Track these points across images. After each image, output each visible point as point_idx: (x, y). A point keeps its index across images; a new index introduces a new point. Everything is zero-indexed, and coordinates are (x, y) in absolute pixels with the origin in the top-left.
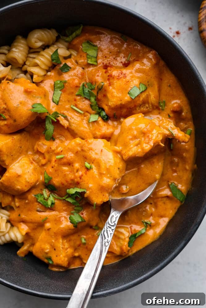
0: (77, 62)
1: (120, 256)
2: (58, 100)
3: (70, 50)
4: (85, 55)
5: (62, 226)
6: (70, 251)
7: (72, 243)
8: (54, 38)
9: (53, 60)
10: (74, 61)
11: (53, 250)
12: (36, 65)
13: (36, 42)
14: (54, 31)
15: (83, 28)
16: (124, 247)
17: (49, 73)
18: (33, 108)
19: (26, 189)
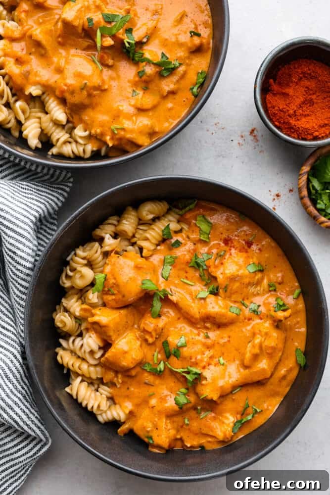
0: (188, 237)
1: (222, 442)
2: (167, 275)
3: (180, 223)
4: (197, 230)
5: (167, 405)
6: (172, 432)
7: (175, 425)
8: (165, 210)
9: (164, 235)
10: (184, 236)
11: (155, 429)
12: (147, 239)
13: (147, 215)
14: (166, 203)
15: (197, 202)
16: (227, 433)
17: (159, 248)
18: (143, 284)
19: (132, 366)
